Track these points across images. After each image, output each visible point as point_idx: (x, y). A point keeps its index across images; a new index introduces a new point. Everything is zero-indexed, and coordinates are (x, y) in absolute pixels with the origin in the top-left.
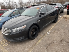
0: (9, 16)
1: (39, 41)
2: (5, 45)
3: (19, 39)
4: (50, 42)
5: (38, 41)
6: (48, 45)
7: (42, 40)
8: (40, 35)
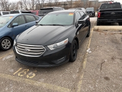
0: (10, 26)
1: (85, 62)
2: (30, 76)
3: (59, 61)
4: (100, 62)
5: (83, 62)
6: (100, 66)
7: (88, 61)
8: (80, 55)
